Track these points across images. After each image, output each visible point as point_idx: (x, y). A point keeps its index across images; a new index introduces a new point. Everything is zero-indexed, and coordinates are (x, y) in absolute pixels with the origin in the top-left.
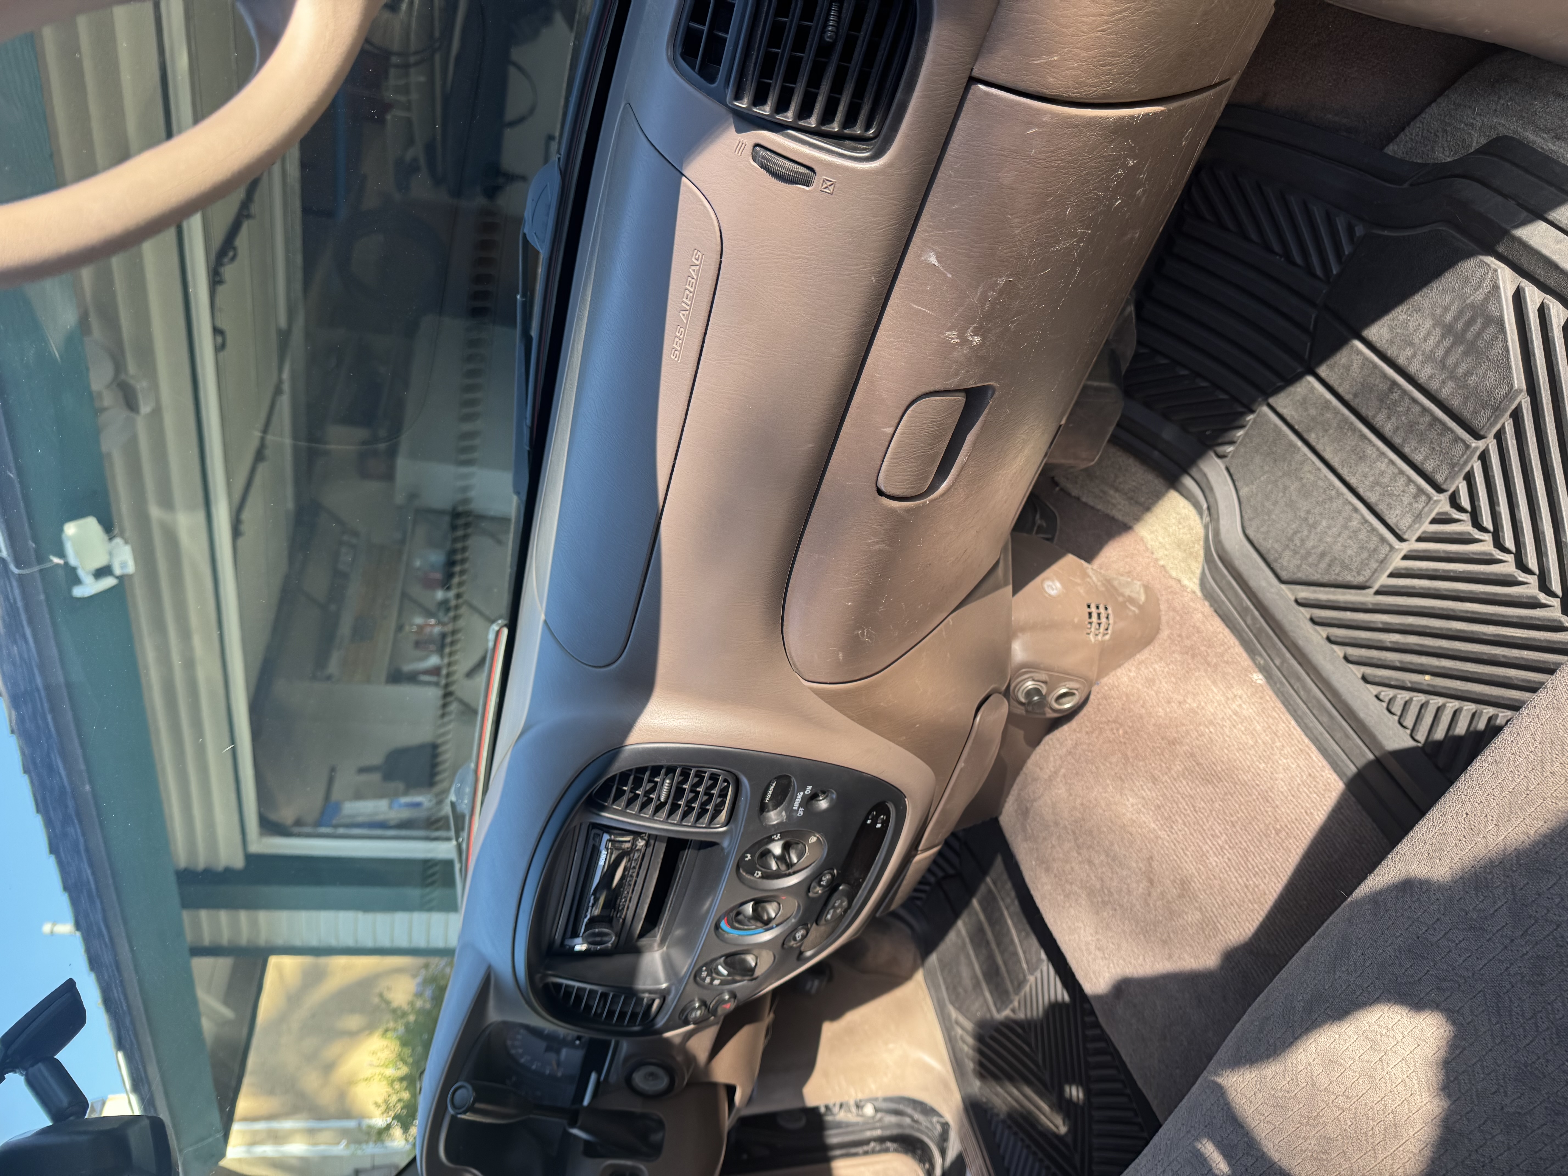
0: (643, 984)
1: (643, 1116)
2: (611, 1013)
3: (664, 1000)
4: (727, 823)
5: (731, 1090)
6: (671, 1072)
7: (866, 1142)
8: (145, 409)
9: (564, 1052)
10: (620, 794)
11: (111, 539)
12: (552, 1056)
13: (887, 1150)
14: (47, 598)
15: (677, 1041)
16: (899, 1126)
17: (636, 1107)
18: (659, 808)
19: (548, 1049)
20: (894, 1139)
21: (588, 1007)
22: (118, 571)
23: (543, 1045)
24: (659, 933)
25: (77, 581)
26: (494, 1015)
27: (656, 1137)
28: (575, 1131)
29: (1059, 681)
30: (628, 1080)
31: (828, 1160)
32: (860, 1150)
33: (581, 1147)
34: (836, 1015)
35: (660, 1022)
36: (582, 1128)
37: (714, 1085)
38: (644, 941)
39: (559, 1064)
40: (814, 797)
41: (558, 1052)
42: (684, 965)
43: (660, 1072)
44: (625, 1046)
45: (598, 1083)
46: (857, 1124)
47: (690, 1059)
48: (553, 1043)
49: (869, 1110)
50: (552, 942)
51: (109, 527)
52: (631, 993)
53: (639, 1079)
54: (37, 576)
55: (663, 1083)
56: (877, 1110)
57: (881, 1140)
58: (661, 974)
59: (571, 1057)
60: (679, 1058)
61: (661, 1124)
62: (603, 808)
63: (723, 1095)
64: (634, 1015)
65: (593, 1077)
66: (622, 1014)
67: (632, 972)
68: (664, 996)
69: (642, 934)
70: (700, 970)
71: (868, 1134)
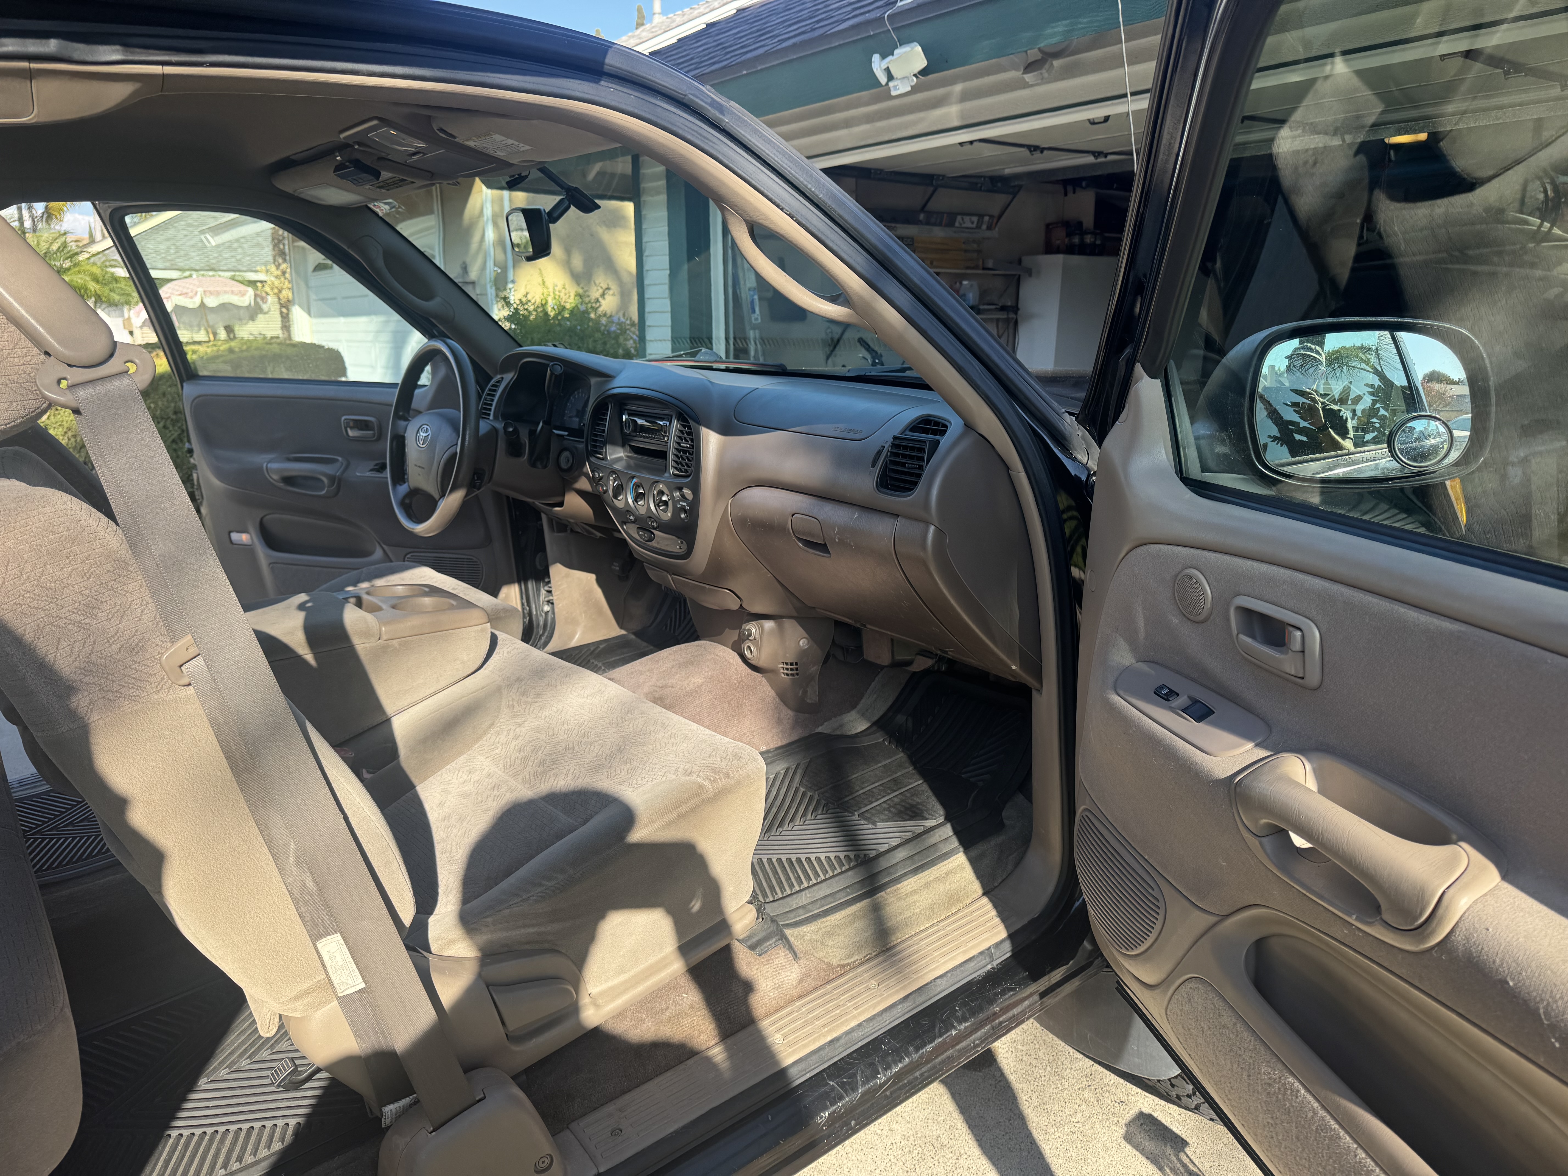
0: (609, 448)
1: (548, 459)
2: (596, 435)
3: (602, 459)
4: (674, 475)
5: (561, 504)
6: (569, 470)
7: (529, 604)
8: (1029, 77)
9: (577, 419)
10: (684, 426)
11: (915, 75)
12: (574, 413)
13: (524, 617)
14: (871, 36)
15: (585, 470)
16: (538, 625)
17: (553, 455)
18: (679, 444)
19: (578, 411)
20: (531, 620)
21: (599, 425)
22: (891, 84)
23: (580, 408)
24: (632, 455)
25: (883, 57)
26: (593, 381)
27: (539, 464)
28: (541, 424)
29: (756, 646)
30: (565, 449)
31: (519, 582)
32: (525, 601)
33: (533, 428)
34: (599, 582)
35: (593, 459)
36: (542, 427)
37: (564, 495)
38: (628, 448)
39: (570, 417)
40: (685, 511)
41: (577, 416)
42: (617, 466)
43: (569, 465)
44: (581, 446)
45: (562, 436)
46: (539, 600)
47: (576, 479)
48: (581, 414)
49: (547, 608)
50: (626, 405)
51: (924, 72)
52: (605, 444)
53: (566, 454)
54: (885, 29)
55: (564, 466)
56: (547, 613)
57: (530, 614)
58: (614, 457)
59: (575, 423)
60: (576, 473)
61: (545, 467)
62: (678, 420)
63: (557, 499)
64: (595, 446)
65: (566, 433)
66: (596, 441)
67: (614, 443)
68: (605, 459)
69: (631, 446)
70: (615, 473)
71: (533, 606)
